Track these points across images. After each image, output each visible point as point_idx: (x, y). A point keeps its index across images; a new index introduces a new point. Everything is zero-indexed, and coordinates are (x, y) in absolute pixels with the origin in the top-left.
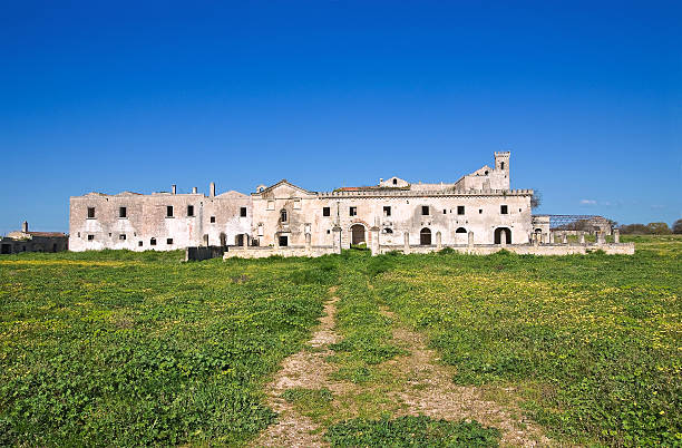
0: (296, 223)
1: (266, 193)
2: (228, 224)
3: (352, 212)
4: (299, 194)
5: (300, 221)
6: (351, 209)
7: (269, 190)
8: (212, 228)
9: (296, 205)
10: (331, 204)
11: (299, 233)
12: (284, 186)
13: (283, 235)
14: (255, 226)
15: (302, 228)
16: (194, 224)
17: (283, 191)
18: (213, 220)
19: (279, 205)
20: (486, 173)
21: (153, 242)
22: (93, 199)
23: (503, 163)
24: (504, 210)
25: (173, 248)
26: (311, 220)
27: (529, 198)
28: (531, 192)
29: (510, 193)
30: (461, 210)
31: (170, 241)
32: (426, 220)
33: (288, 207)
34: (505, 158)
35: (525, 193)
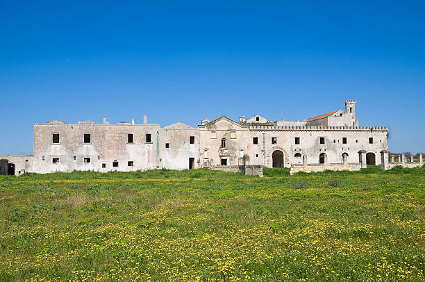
0: (233, 149)
1: (210, 125)
2: (180, 149)
3: (274, 141)
4: (235, 127)
5: (236, 147)
6: (273, 138)
7: (213, 123)
8: (167, 152)
9: (233, 135)
10: (258, 135)
11: (236, 157)
12: (223, 121)
13: (223, 158)
14: (202, 151)
15: (237, 153)
16: (151, 149)
17: (222, 124)
18: (167, 146)
19: (220, 135)
20: (341, 115)
21: (116, 164)
22: (56, 126)
23: (351, 108)
24: (371, 140)
25: (134, 169)
26: (244, 146)
27: (385, 133)
28: (387, 129)
29: (374, 129)
30: (345, 140)
31: (130, 164)
32: (323, 147)
33: (227, 137)
34: (352, 105)
35: (384, 129)
